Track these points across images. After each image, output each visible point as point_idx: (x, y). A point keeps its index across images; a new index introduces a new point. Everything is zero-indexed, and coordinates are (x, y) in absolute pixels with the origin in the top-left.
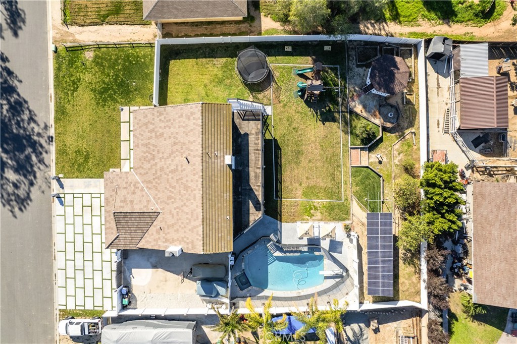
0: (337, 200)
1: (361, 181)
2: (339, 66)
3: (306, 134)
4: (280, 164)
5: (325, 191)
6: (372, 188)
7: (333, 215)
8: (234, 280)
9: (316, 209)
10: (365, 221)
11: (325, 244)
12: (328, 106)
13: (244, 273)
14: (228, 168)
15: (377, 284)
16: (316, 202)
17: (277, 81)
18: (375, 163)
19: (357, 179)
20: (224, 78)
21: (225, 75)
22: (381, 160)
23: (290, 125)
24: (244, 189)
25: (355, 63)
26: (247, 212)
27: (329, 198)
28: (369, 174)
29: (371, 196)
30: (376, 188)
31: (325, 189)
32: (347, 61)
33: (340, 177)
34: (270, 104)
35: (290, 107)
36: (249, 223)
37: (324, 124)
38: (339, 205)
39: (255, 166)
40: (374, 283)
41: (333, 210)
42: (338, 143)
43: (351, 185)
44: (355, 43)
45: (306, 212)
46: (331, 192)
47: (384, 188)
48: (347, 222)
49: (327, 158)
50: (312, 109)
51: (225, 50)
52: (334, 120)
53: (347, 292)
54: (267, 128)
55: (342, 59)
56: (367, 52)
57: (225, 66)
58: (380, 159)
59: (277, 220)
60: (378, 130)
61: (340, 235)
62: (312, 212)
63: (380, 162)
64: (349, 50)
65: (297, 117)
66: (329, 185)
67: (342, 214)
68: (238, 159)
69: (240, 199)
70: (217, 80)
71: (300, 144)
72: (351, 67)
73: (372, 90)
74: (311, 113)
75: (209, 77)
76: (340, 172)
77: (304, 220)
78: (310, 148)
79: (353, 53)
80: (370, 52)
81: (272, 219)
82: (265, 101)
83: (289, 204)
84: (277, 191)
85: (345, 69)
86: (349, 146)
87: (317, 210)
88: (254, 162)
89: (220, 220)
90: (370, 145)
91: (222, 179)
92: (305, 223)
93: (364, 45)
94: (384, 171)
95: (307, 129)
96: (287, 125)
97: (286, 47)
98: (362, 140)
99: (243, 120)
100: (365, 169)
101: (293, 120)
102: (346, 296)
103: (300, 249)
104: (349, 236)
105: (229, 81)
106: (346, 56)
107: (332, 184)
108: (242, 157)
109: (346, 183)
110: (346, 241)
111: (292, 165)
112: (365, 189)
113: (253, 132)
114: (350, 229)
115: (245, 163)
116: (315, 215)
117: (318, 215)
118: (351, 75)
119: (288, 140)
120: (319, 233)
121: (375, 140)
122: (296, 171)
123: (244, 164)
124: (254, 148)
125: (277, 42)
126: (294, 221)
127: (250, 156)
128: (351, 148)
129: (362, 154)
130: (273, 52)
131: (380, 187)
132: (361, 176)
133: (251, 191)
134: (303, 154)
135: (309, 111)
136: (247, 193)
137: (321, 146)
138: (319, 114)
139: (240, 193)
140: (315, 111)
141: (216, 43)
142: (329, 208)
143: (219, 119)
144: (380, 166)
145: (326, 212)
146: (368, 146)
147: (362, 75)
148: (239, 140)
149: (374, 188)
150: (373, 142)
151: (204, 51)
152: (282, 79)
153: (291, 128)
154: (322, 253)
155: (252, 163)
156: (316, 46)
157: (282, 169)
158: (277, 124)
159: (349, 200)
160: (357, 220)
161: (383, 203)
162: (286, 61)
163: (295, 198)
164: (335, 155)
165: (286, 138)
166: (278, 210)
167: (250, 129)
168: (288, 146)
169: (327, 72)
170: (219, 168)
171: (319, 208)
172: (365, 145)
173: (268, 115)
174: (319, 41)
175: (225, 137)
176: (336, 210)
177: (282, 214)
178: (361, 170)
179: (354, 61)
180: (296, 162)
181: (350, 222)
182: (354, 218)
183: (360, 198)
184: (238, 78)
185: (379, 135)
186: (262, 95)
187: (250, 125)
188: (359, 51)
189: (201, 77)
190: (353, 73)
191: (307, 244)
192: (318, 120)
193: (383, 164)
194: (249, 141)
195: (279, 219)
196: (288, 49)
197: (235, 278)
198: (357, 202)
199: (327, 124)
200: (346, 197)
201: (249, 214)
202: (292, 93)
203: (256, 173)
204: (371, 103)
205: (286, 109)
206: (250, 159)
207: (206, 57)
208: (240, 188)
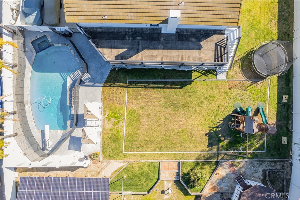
0: (125, 146)
1: (144, 172)
2: (265, 151)
3: (196, 115)
4: (166, 87)
5: (134, 133)
6: (136, 183)
7: (109, 141)
8: (43, 35)
9: (116, 123)
10: (101, 176)
11: (78, 132)
12: (225, 140)
13: (50, 46)
14: (164, 19)
15: (31, 187)
16: (124, 124)
17: (251, 87)
18: (163, 187)
19: (146, 168)
20: (256, 31)
21: (259, 32)
22: (165, 194)
23: (206, 98)
24: (138, 42)
25: (267, 168)
26: (113, 46)
27: (127, 138)
28: (151, 180)
29: (128, 182)
30: (136, 187)
31: (137, 134)
32: (270, 160)
33: (149, 149)
34: (228, 78)
35: (224, 99)
36: (100, 48)
37: (206, 135)
38: (119, 148)
39: (164, 55)
40: (33, 185)
41: (114, 141)
42: (185, 149)
43: (140, 161)
44: (289, 169)
45: (113, 113)
46: (133, 140)
47: (136, 195)
48: (101, 157)
49: (169, 136)
50: (222, 122)
51: (286, 33)
52: (210, 145)
53: (28, 154)
54: (203, 74)
55: (272, 155)
56: (279, 181)
57: (269, 32)
58: (166, 192)
59: (105, 82)
60: (197, 191)
61: (87, 149)
62: (113, 119)
63: (163, 192)
64: (282, 163)
65: (214, 107)
66: (141, 138)
67: (110, 151)
68: (173, 37)
69: (127, 38)
70: (254, 23)
71: (185, 109)
72: (263, 164)
73: (239, 186)
74: (218, 121)
75: (258, 15)
76: (154, 150)
77: (105, 110)
78: (180, 119)
79: (278, 166)
80: (279, 185)
81: (106, 77)
82: (231, 73)
83: (122, 95)
84: (136, 83)
85: (262, 158)
86: (181, 161)
87: (115, 125)
88: (169, 55)
89: (103, 6)
90: (182, 182)
91: (151, 11)
92: (101, 112)
93: (286, 179)
94: (154, 196)
95: (201, 116)
96: (206, 95)
97: (287, 96)
98: (188, 174)
99: (216, 44)
100: (157, 177)
101: (211, 102)
102: (23, 153)
103: (73, 106)
104: (86, 158)
105: (253, 35)
106: (276, 160)
107: (141, 142)
108: (174, 42)
109: (142, 156)
110: (81, 155)
111: (163, 100)
112: (136, 176)
113: (202, 55)
114: (93, 159)
115: (168, 45)
116: (109, 122)
117: (109, 126)
118: (255, 163)
119: (190, 96)
120: (90, 126)
121: (187, 188)
122: (156, 103)
123: (167, 43)
124: (184, 55)
125: (292, 87)
126: (104, 100)
127: (176, 50)
128: (179, 163)
129: (172, 174)
130: (282, 83)
131: (137, 191)
132: (149, 172)
133: (136, 51)
134: (174, 111)
135: (219, 119)
136: (135, 46)
137: (183, 131)
138: (217, 129)
139: (134, 39)
140: (219, 125)
141: (293, 24)
142: (116, 137)
143: (222, 9)
144: (159, 192)
145: (112, 134)
146: (181, 181)
147: (254, 175)
148: (193, 39)
149: (137, 185)
150: (185, 185)
151: (285, 10)
152: (254, 91)
153: (202, 99)
154: (69, 129)
155: (167, 52)
156: (287, 128)
157: (159, 89)
158: (207, 85)
159: (125, 159)
160: (103, 166)
161: (120, 194)
162: (273, 96)
163: (128, 102)
164: (173, 146)
165: (191, 94)
166: (116, 84)
167: (206, 52)
168: (184, 96)
169: (260, 139)
170: (165, 7)
171: (116, 126)
172: (182, 177)
173: (216, 76)
174: (292, 132)
175: (201, 16)
176: (114, 145)
177: (111, 88)
178: (156, 172)
179: (270, 168)
180: (166, 104)
181: (101, 159)
182: (105, 164)
183: (125, 170)
184: (256, 45)
185: (192, 191)
186: (238, 70)
187: (210, 51)
188: (280, 173)
189: (259, 6)
190: (257, 166)
191: (79, 113)
192: (210, 129)
193: (161, 194)
194: (192, 51)
195: (106, 84)
196: (285, 99)
197: (45, 36)
198: (122, 167)
199: (207, 138)
200: (127, 155)
201: (111, 48)
202: (239, 102)
203: (156, 56)
204: (226, 184)
205: (223, 94)
206: (172, 50)
207: (279, 12)
208: (140, 38)
